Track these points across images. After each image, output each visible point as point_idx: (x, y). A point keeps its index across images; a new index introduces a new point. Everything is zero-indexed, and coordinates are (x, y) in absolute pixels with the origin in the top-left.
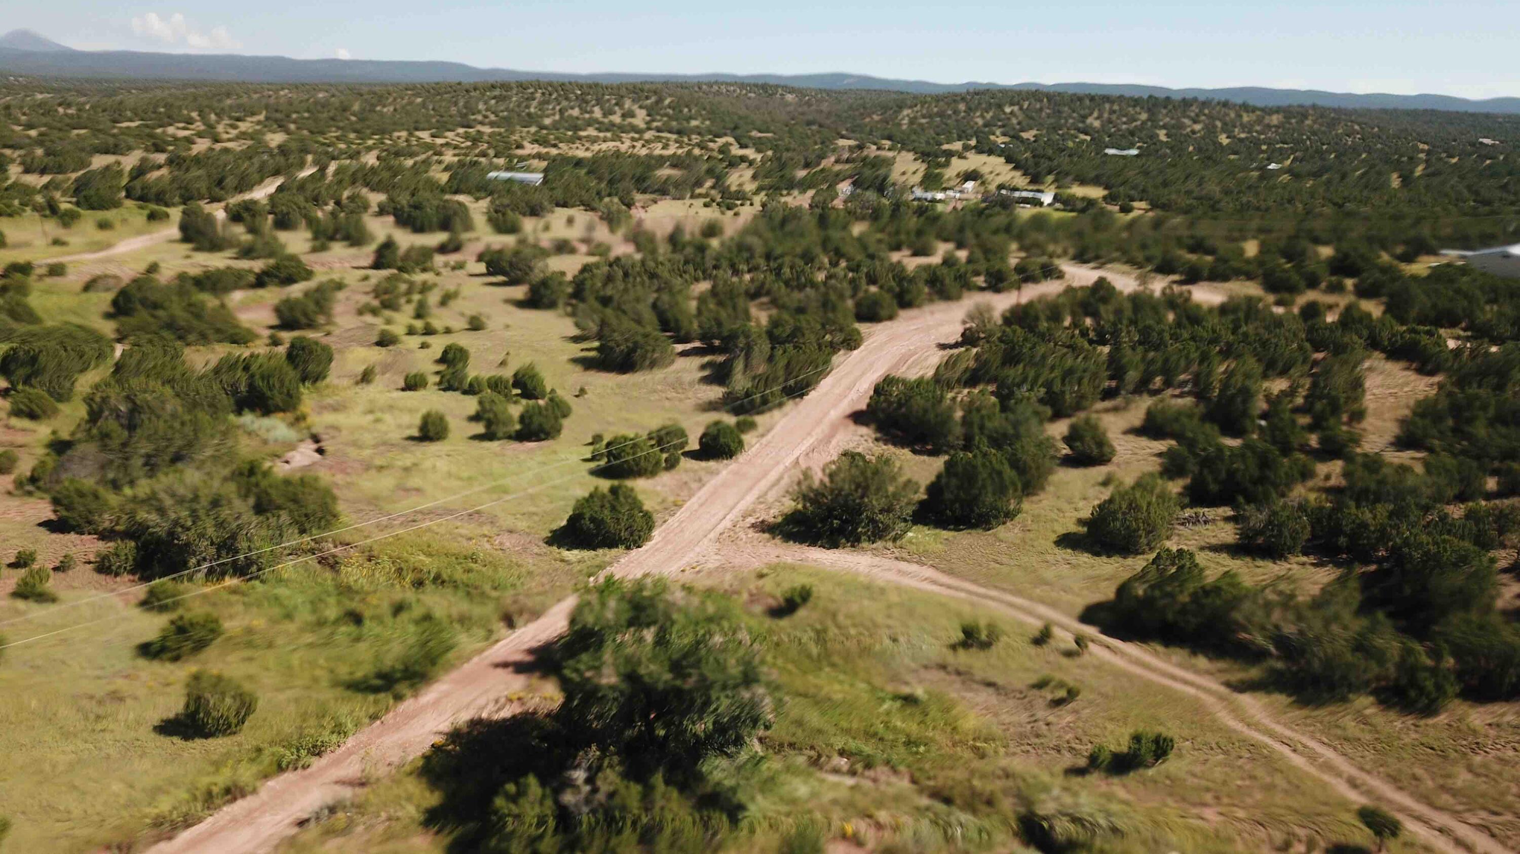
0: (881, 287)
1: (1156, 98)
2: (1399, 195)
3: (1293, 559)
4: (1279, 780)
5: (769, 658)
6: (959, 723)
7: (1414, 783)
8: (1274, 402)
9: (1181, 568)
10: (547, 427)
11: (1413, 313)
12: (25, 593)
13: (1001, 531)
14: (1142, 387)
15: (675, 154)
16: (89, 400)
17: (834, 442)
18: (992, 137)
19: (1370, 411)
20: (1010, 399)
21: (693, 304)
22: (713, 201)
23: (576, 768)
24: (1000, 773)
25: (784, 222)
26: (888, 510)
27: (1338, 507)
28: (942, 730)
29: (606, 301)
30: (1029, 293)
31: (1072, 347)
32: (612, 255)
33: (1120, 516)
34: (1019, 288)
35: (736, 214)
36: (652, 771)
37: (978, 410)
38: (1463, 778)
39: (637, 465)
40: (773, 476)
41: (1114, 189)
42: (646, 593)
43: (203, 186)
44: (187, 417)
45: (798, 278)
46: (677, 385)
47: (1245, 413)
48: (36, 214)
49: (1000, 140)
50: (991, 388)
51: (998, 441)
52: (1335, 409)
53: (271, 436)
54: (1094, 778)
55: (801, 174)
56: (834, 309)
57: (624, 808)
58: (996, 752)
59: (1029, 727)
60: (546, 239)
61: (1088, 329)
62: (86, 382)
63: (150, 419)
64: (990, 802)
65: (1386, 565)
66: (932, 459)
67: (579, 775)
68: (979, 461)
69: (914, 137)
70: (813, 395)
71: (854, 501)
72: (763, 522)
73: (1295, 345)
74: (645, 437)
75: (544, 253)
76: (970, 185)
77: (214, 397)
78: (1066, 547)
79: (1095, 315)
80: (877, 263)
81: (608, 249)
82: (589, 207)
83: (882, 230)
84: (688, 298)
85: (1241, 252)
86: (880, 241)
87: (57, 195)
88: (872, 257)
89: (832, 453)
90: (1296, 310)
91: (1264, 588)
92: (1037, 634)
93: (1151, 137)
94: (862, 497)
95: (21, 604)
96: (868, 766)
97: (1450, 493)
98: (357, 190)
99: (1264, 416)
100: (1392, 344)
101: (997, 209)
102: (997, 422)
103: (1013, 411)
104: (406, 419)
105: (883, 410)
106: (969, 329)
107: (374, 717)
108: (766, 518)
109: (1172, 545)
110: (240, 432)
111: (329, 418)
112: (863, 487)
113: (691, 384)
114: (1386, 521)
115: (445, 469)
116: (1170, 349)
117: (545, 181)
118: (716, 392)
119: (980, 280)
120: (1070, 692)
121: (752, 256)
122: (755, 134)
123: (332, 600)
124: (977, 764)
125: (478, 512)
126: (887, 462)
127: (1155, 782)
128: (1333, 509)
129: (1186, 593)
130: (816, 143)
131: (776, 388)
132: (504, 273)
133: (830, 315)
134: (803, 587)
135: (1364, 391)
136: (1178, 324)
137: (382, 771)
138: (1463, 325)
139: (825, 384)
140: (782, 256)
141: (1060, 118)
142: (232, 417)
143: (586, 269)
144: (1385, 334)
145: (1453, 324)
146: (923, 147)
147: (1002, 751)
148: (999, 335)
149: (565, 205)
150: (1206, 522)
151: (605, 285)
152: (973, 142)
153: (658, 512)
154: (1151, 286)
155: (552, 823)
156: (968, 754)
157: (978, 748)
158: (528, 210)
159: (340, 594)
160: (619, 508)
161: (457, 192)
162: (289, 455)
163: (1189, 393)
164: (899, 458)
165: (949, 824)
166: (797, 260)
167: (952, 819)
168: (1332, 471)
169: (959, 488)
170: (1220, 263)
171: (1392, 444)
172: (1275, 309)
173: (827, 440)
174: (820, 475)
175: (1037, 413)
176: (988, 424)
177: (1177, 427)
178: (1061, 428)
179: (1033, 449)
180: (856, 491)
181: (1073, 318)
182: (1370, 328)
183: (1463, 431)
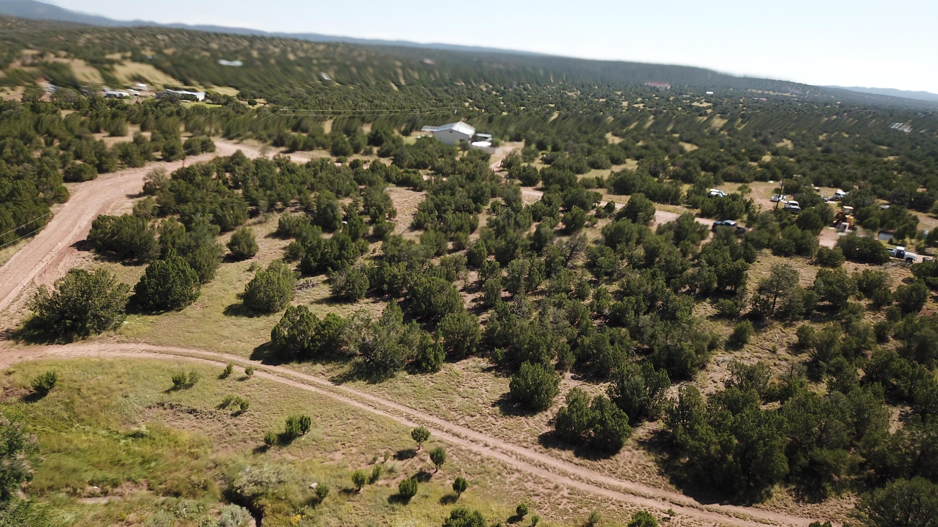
0: (85, 161)
2: (399, 95)
3: (361, 301)
4: (372, 427)
6: (178, 438)
7: (437, 410)
8: (349, 210)
9: (302, 316)
11: (405, 164)
13: (188, 310)
14: (271, 208)
17: (62, 264)
19: (398, 211)
20: (191, 223)
24: (212, 465)
26: (107, 306)
27: (381, 268)
28: (168, 445)
30: (191, 161)
31: (219, 192)
33: (262, 289)
34: (184, 159)
37: (171, 232)
38: (458, 401)
40: (13, 295)
41: (242, 90)
45: (17, 156)
47: (335, 218)
49: (149, 53)
50: (176, 217)
51: (183, 251)
52: (380, 211)
54: (272, 452)
56: (47, 175)
58: (206, 453)
59: (224, 429)
61: (227, 179)
64: (205, 488)
65: (408, 297)
66: (137, 267)
68: (170, 266)
69: (85, 50)
70: (43, 234)
71: (81, 304)
72: (7, 331)
73: (348, 183)
76: (142, 85)
78: (231, 315)
79: (232, 171)
80: (85, 142)
83: (85, 115)
86: (82, 124)
88: (79, 137)
89: (61, 272)
90: (347, 164)
91: (352, 319)
92: (222, 372)
94: (87, 300)
96: (115, 485)
97: (433, 252)
99: (345, 219)
100: (398, 179)
101: (167, 103)
102: (184, 239)
103: (195, 231)
105: (100, 240)
106: (148, 183)
108: (11, 327)
109: (294, 304)
112: (87, 293)
114: (405, 272)
116: (278, 189)
119: (158, 154)
120: (242, 407)
124: (194, 463)
126: (104, 274)
127: (307, 445)
128: (378, 268)
129: (312, 330)
131: (10, 232)
133: (44, 179)
134: (49, 375)
135: (391, 201)
136: (283, 174)
138: (430, 167)
139: (52, 225)
144: (394, 174)
145: (425, 167)
147: (209, 451)
148: (169, 186)
150: (313, 286)
152: (128, 53)
154: (267, 155)
156: (186, 459)
157: (193, 453)
163: (300, 209)
164: (113, 270)
165: (178, 509)
166: (17, 141)
167: (180, 505)
168: (376, 247)
169: (157, 285)
170: (310, 138)
171: (409, 228)
172: (336, 164)
173: (56, 263)
174: (53, 288)
175: (210, 230)
176: (177, 241)
177: (297, 230)
178: (227, 238)
179: (207, 253)
180: (82, 297)
181: (218, 174)
182: (387, 172)
183: (442, 217)
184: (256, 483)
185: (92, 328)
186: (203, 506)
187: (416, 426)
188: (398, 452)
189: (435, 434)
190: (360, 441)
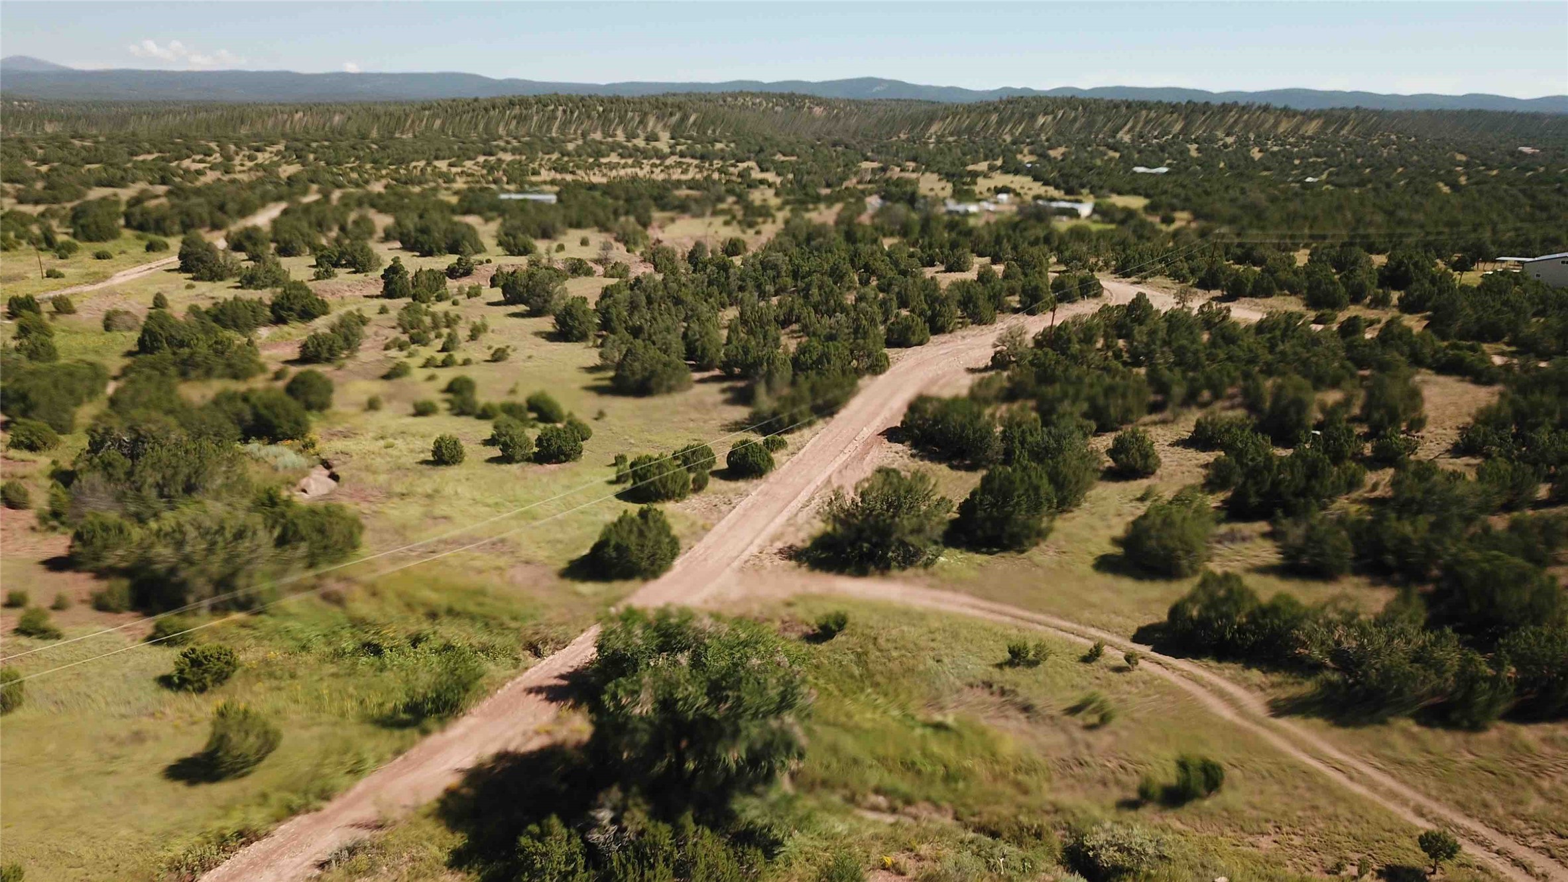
0: (912, 311)
1: (1195, 104)
2: (1453, 201)
4: (1342, 810)
5: (810, 678)
6: (998, 747)
7: (1484, 810)
8: (1331, 413)
10: (567, 449)
11: (1455, 328)
12: (31, 629)
13: (1035, 553)
14: (1191, 400)
15: (693, 179)
16: (91, 431)
17: (868, 458)
18: (1019, 157)
19: (1430, 419)
20: (1051, 414)
21: (725, 333)
22: (734, 217)
23: (601, 806)
25: (809, 239)
26: (918, 530)
27: (1379, 520)
28: (982, 756)
29: (636, 332)
30: (1065, 313)
31: (1107, 369)
32: (632, 276)
33: (1154, 533)
34: (1053, 310)
35: (758, 233)
36: (681, 811)
37: (1019, 425)
39: (664, 487)
40: (803, 497)
41: (1156, 198)
42: (673, 621)
43: (204, 212)
44: (191, 446)
45: (827, 302)
46: (700, 406)
47: (1300, 424)
48: (32, 247)
49: (1027, 159)
50: (1031, 403)
51: (1040, 455)
52: (1394, 418)
53: (280, 462)
54: (1148, 811)
55: (825, 191)
56: (865, 335)
57: (654, 845)
58: (1040, 787)
60: (559, 261)
61: (1121, 350)
62: (86, 413)
63: (153, 449)
65: (1442, 584)
66: (970, 474)
67: (605, 815)
68: (1017, 477)
69: (939, 158)
70: (843, 414)
71: (884, 521)
72: (790, 547)
74: (670, 457)
75: (560, 275)
76: (1003, 197)
77: (220, 427)
78: (1104, 571)
79: (1128, 336)
80: (910, 281)
81: (626, 269)
82: (603, 228)
83: (914, 245)
84: (719, 327)
85: (1292, 261)
86: (911, 256)
87: (54, 223)
88: (904, 273)
89: (867, 469)
90: (1335, 327)
91: (1323, 608)
92: (1087, 652)
93: (1181, 153)
94: (893, 517)
95: (24, 641)
97: (1498, 501)
98: (363, 212)
99: (1319, 426)
100: (1437, 359)
101: (1032, 222)
102: (1039, 436)
103: (1056, 426)
104: (418, 444)
105: (918, 428)
106: (1000, 352)
107: (398, 752)
108: (796, 542)
110: (247, 459)
111: (339, 444)
112: (894, 506)
113: (715, 405)
114: (1429, 535)
115: (468, 495)
116: (1208, 369)
117: (560, 200)
118: (741, 413)
119: (1014, 301)
120: (1103, 716)
121: (778, 275)
122: (779, 157)
123: (346, 633)
124: (1022, 798)
125: (503, 541)
126: (921, 479)
127: (1212, 815)
129: (1242, 613)
130: (838, 166)
131: (804, 407)
132: (525, 303)
133: (861, 341)
134: (838, 614)
136: (1213, 343)
137: (397, 814)
138: (1506, 339)
139: (856, 404)
140: (810, 273)
141: (1090, 133)
142: (238, 445)
143: (606, 293)
144: (1427, 351)
145: (1496, 338)
146: (947, 167)
148: (1030, 358)
149: (578, 225)
150: (1243, 540)
151: (631, 315)
152: (999, 163)
153: (684, 536)
154: (1189, 304)
155: (581, 860)
156: (1010, 789)
158: (539, 232)
159: (354, 626)
160: (647, 533)
161: (468, 212)
162: (304, 482)
163: (1240, 405)
164: (935, 475)
165: (992, 856)
166: (825, 278)
167: (996, 851)
168: (1380, 480)
169: (993, 505)
170: (1266, 275)
171: (1448, 451)
172: (1313, 327)
173: (861, 457)
174: (852, 494)
175: (1080, 427)
176: (1029, 439)
177: (1226, 438)
178: (1106, 441)
179: (1074, 462)
180: (888, 510)
181: (1106, 340)
182: (1412, 344)
183: (1524, 438)
184: (1121, 849)
185: (895, 559)
186: (1031, 862)
187: (1430, 827)
188: (1388, 866)
189: (1468, 849)
190: (1311, 829)
